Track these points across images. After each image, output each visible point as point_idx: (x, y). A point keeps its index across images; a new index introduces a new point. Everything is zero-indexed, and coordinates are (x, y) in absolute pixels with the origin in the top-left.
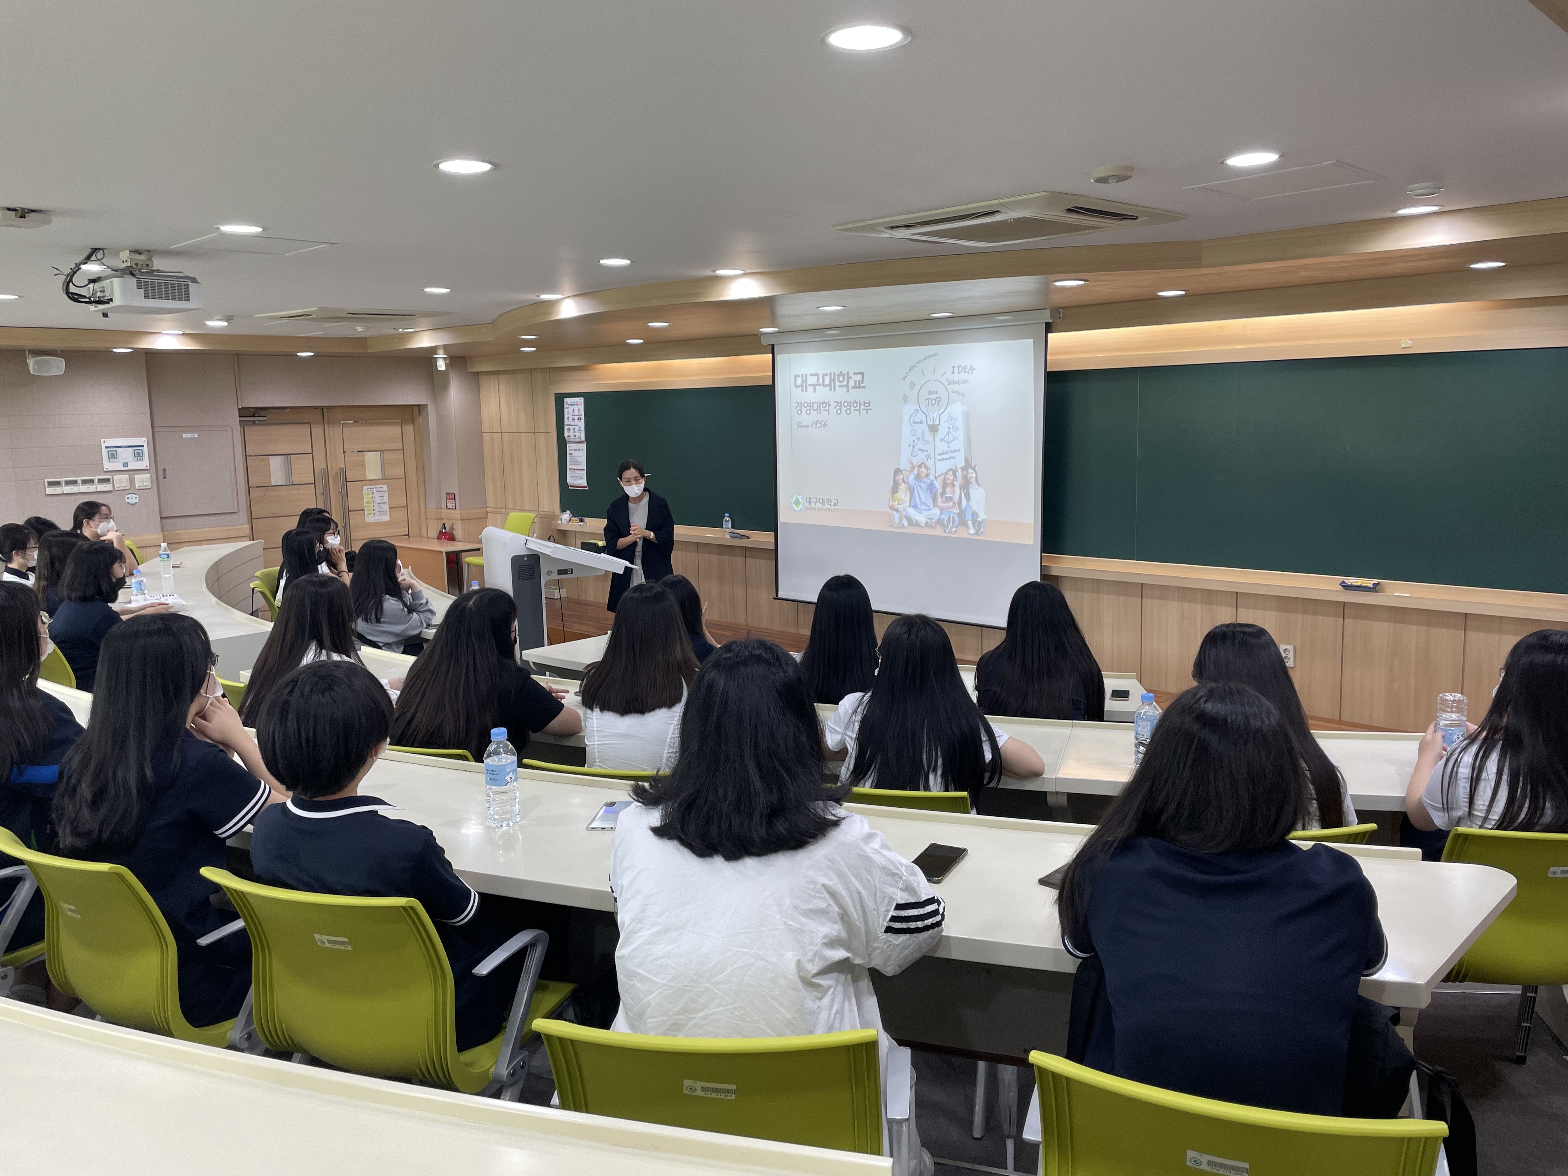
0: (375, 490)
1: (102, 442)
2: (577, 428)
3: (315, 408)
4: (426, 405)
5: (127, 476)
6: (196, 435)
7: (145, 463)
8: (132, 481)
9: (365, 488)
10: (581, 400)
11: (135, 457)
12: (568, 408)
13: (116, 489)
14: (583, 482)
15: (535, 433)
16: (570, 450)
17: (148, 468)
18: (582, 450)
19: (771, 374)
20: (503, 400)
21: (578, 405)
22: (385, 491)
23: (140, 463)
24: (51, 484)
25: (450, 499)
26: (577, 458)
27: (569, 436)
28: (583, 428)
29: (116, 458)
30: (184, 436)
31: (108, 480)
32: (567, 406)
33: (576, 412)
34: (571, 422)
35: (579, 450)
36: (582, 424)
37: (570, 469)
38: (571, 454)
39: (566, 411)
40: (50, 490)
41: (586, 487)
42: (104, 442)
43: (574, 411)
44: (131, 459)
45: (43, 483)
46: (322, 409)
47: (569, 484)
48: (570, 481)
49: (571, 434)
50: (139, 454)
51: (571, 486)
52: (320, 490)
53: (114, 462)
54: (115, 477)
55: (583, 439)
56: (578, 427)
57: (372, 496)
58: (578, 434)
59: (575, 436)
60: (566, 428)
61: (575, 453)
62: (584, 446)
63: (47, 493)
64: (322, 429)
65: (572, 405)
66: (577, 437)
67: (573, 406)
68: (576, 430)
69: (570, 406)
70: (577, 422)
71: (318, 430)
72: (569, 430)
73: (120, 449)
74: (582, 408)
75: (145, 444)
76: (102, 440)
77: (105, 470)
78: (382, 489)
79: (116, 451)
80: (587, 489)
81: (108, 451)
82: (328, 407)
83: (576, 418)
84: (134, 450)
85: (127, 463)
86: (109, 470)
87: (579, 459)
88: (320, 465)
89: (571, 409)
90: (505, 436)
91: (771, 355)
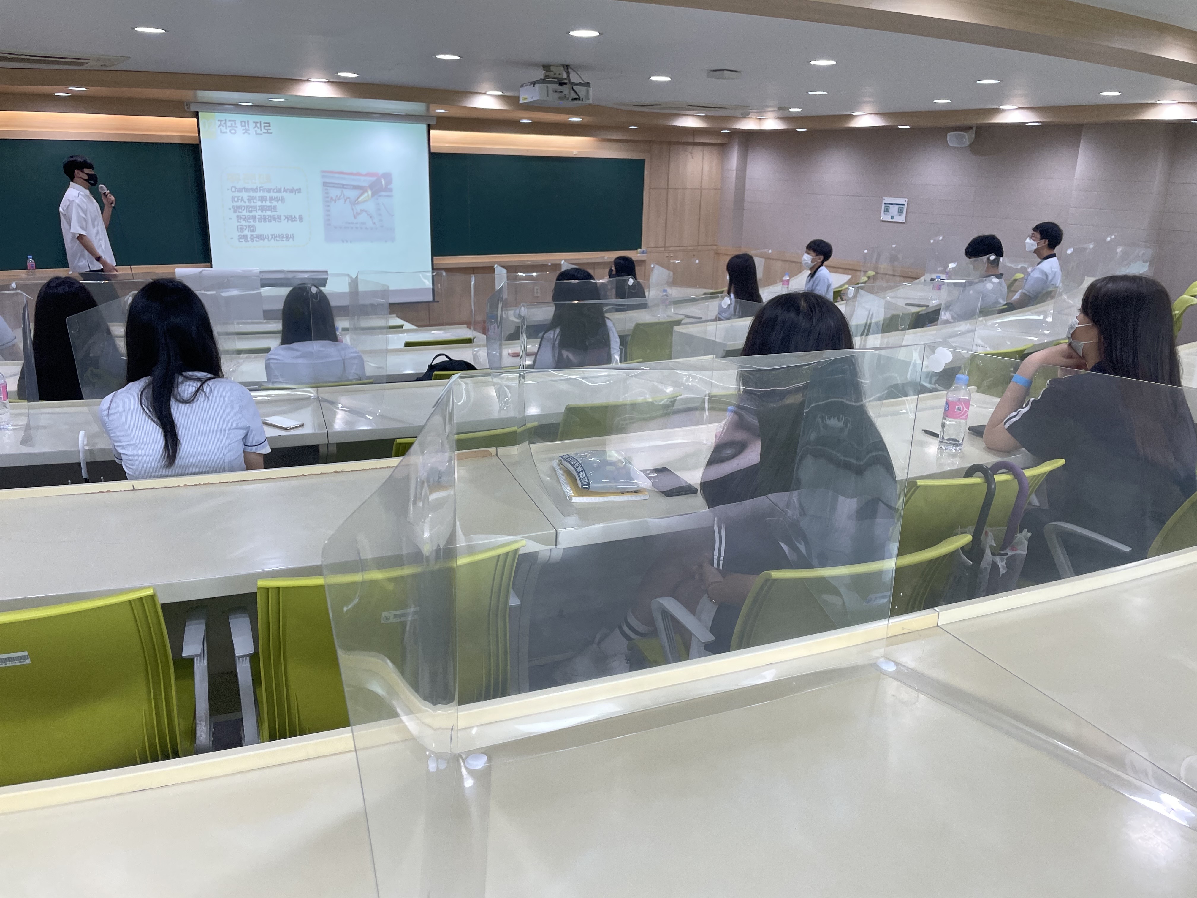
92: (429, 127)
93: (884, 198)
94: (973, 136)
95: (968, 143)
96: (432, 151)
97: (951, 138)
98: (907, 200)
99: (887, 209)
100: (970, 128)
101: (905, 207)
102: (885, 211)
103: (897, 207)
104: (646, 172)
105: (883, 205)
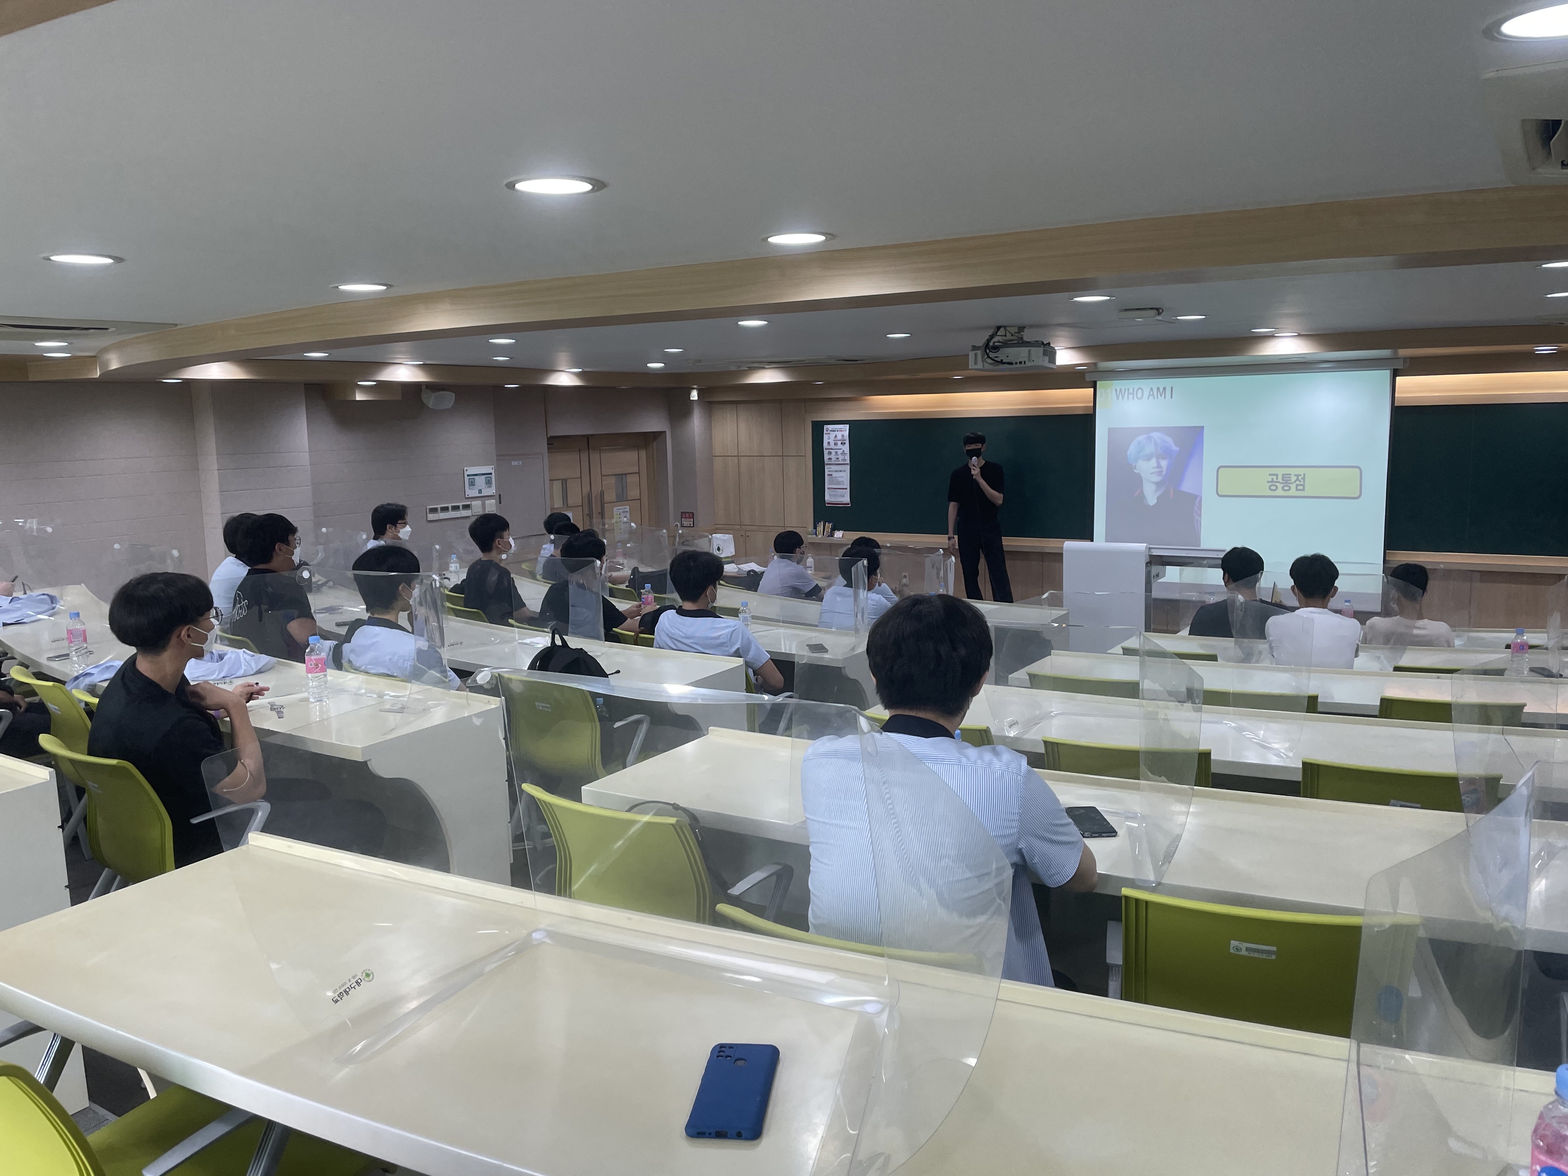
0: (621, 511)
1: (465, 471)
2: (840, 452)
3: (583, 436)
4: (665, 432)
5: (480, 502)
6: (521, 464)
7: (492, 491)
8: (484, 505)
9: (615, 509)
10: (847, 426)
11: (486, 484)
12: (829, 434)
13: (473, 514)
14: (847, 499)
15: (783, 456)
16: (829, 471)
17: (495, 494)
18: (845, 471)
19: (1092, 405)
20: (743, 426)
21: (842, 431)
22: (627, 512)
23: (489, 489)
24: (433, 510)
25: (686, 518)
26: (838, 479)
27: (830, 459)
28: (847, 450)
29: (474, 485)
30: (513, 463)
31: (466, 507)
32: (829, 432)
33: (839, 437)
34: (832, 446)
35: (841, 471)
36: (846, 448)
37: (828, 488)
38: (832, 475)
39: (825, 437)
40: (431, 517)
41: (849, 504)
42: (467, 470)
43: (836, 436)
44: (483, 487)
45: (425, 510)
46: (588, 438)
47: (826, 502)
48: (828, 498)
49: (833, 456)
50: (489, 481)
51: (828, 504)
52: (587, 512)
53: (472, 489)
54: (472, 502)
55: (848, 462)
56: (842, 450)
57: (619, 516)
58: (841, 457)
59: (838, 459)
60: (826, 452)
61: (834, 474)
62: (848, 467)
63: (428, 519)
64: (587, 453)
65: (834, 431)
66: (840, 459)
67: (836, 432)
68: (839, 453)
69: (831, 432)
70: (839, 446)
71: (584, 456)
72: (830, 453)
73: (476, 477)
74: (847, 433)
75: (493, 471)
76: (465, 469)
77: (466, 496)
78: (626, 510)
79: (474, 479)
80: (850, 505)
81: (469, 479)
82: (592, 435)
83: (839, 443)
84: (486, 478)
85: (481, 490)
86: (470, 496)
87: (840, 479)
88: (586, 490)
89: (833, 435)
90: (743, 460)
91: (1093, 389)
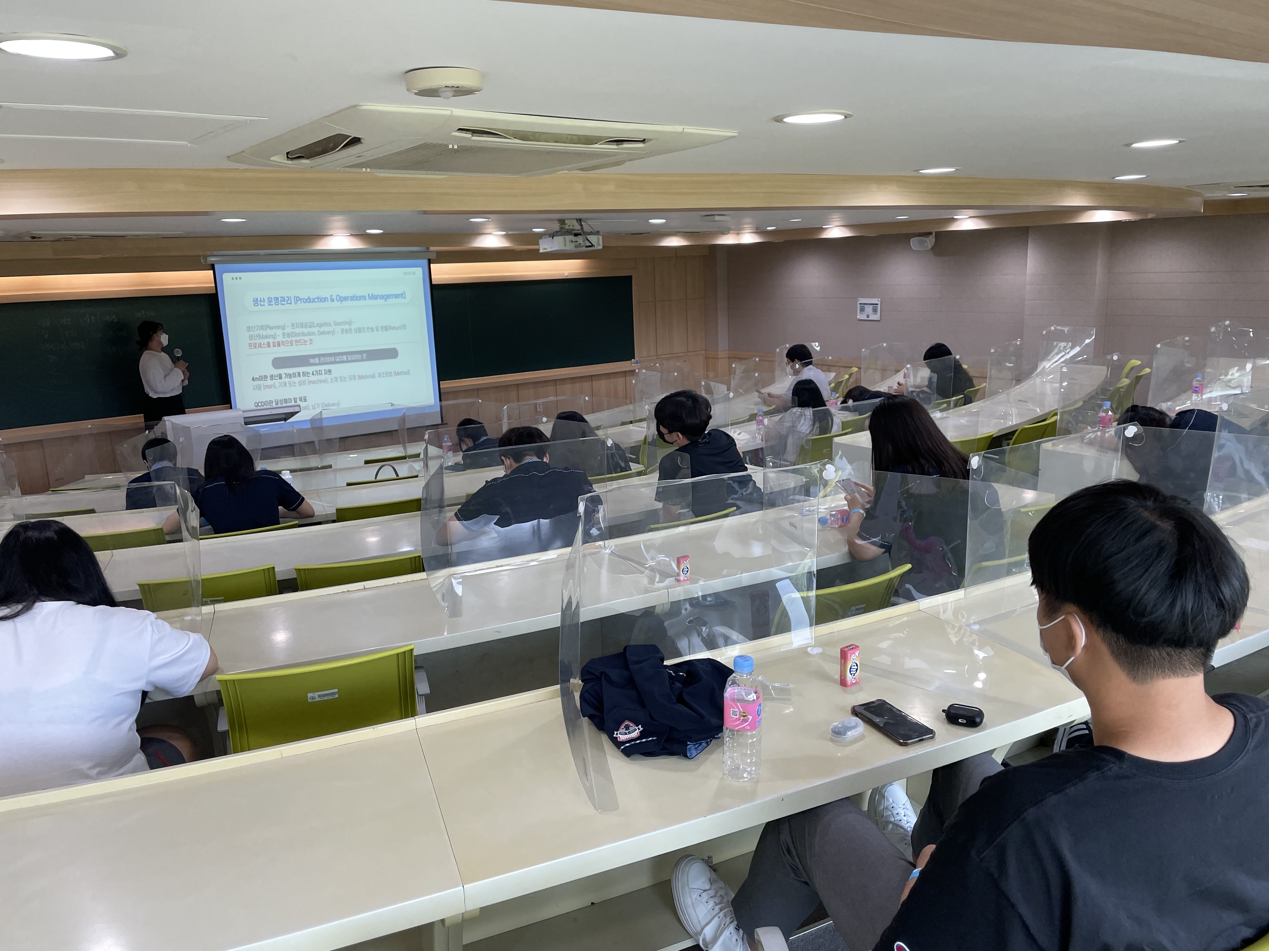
92: (430, 262)
93: (858, 299)
94: (934, 240)
95: (930, 247)
96: (433, 283)
97: (914, 243)
98: (879, 299)
99: (862, 309)
100: (931, 233)
101: (879, 306)
102: (860, 311)
103: (871, 306)
104: (634, 288)
105: (859, 305)
